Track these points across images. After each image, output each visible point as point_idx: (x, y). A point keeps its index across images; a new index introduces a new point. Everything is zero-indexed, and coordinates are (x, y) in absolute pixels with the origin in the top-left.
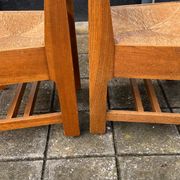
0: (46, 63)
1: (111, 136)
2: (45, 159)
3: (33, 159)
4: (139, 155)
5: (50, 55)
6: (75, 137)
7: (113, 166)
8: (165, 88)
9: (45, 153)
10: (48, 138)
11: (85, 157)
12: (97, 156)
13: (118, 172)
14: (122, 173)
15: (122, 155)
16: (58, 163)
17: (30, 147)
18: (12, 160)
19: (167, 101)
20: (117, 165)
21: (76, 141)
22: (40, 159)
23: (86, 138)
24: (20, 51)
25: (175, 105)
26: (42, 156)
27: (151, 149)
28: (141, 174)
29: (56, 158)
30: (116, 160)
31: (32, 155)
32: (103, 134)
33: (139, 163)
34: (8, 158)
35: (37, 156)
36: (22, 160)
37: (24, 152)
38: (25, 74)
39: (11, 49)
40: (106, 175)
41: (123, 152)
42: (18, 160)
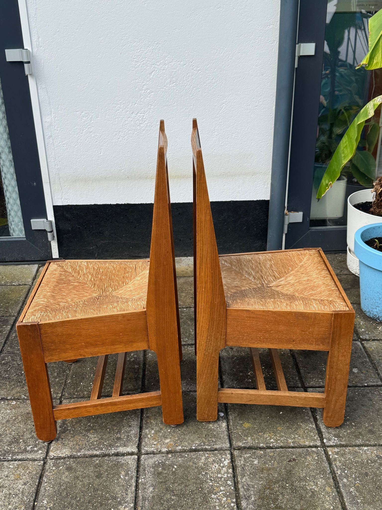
0: (147, 329)
1: (224, 425)
2: (139, 454)
3: (123, 455)
4: (261, 448)
5: (151, 320)
6: (178, 426)
7: (227, 462)
8: (300, 359)
9: (139, 447)
10: (141, 428)
11: (191, 451)
12: (206, 450)
13: (234, 468)
14: (239, 470)
15: (239, 449)
16: (157, 459)
17: (119, 439)
18: (96, 456)
19: (301, 378)
20: (233, 460)
21: (179, 431)
22: (132, 454)
23: (192, 427)
24: (117, 316)
25: (312, 383)
26: (135, 450)
27: (276, 441)
28: (262, 470)
29: (153, 453)
30: (232, 454)
31: (121, 450)
32: (215, 421)
33: (260, 457)
34: (90, 452)
35: (128, 450)
36: (109, 455)
37: (111, 445)
38: (120, 342)
39: (107, 314)
40: (219, 472)
41: (240, 444)
42: (104, 455)
